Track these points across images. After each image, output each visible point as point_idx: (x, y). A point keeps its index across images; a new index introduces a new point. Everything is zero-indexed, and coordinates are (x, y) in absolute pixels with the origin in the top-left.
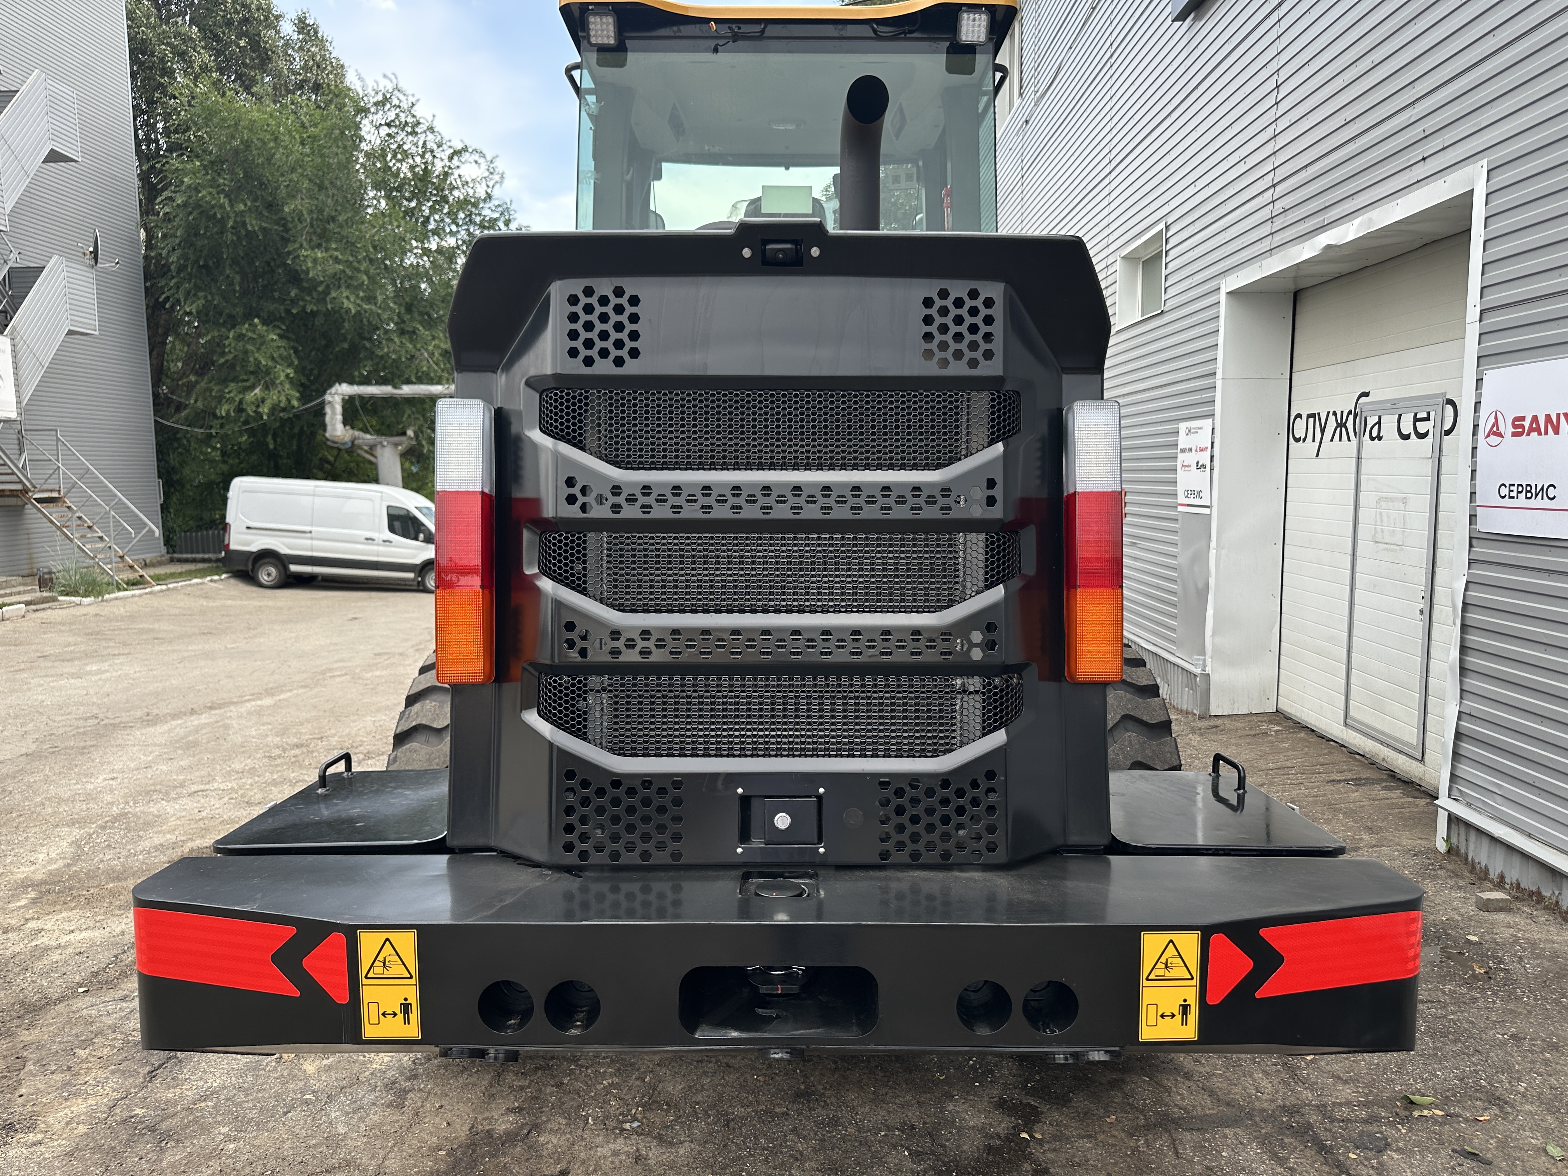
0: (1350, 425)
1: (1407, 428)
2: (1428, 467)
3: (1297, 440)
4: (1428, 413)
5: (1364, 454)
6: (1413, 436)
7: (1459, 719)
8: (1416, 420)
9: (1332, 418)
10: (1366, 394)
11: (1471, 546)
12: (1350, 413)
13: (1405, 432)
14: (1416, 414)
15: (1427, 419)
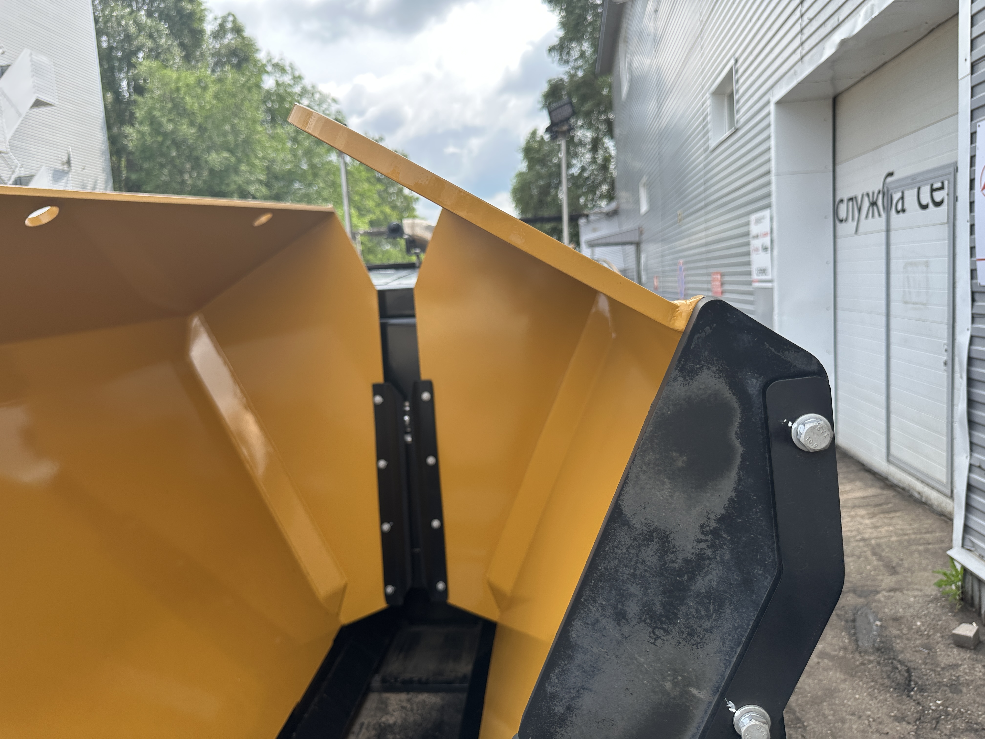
0: (880, 203)
1: (926, 199)
2: (945, 231)
3: (841, 221)
4: (943, 183)
5: (893, 225)
6: (931, 205)
7: (970, 471)
8: (933, 190)
9: (866, 199)
10: (891, 174)
11: (973, 300)
12: (879, 192)
13: (924, 203)
14: (932, 185)
15: (942, 188)
